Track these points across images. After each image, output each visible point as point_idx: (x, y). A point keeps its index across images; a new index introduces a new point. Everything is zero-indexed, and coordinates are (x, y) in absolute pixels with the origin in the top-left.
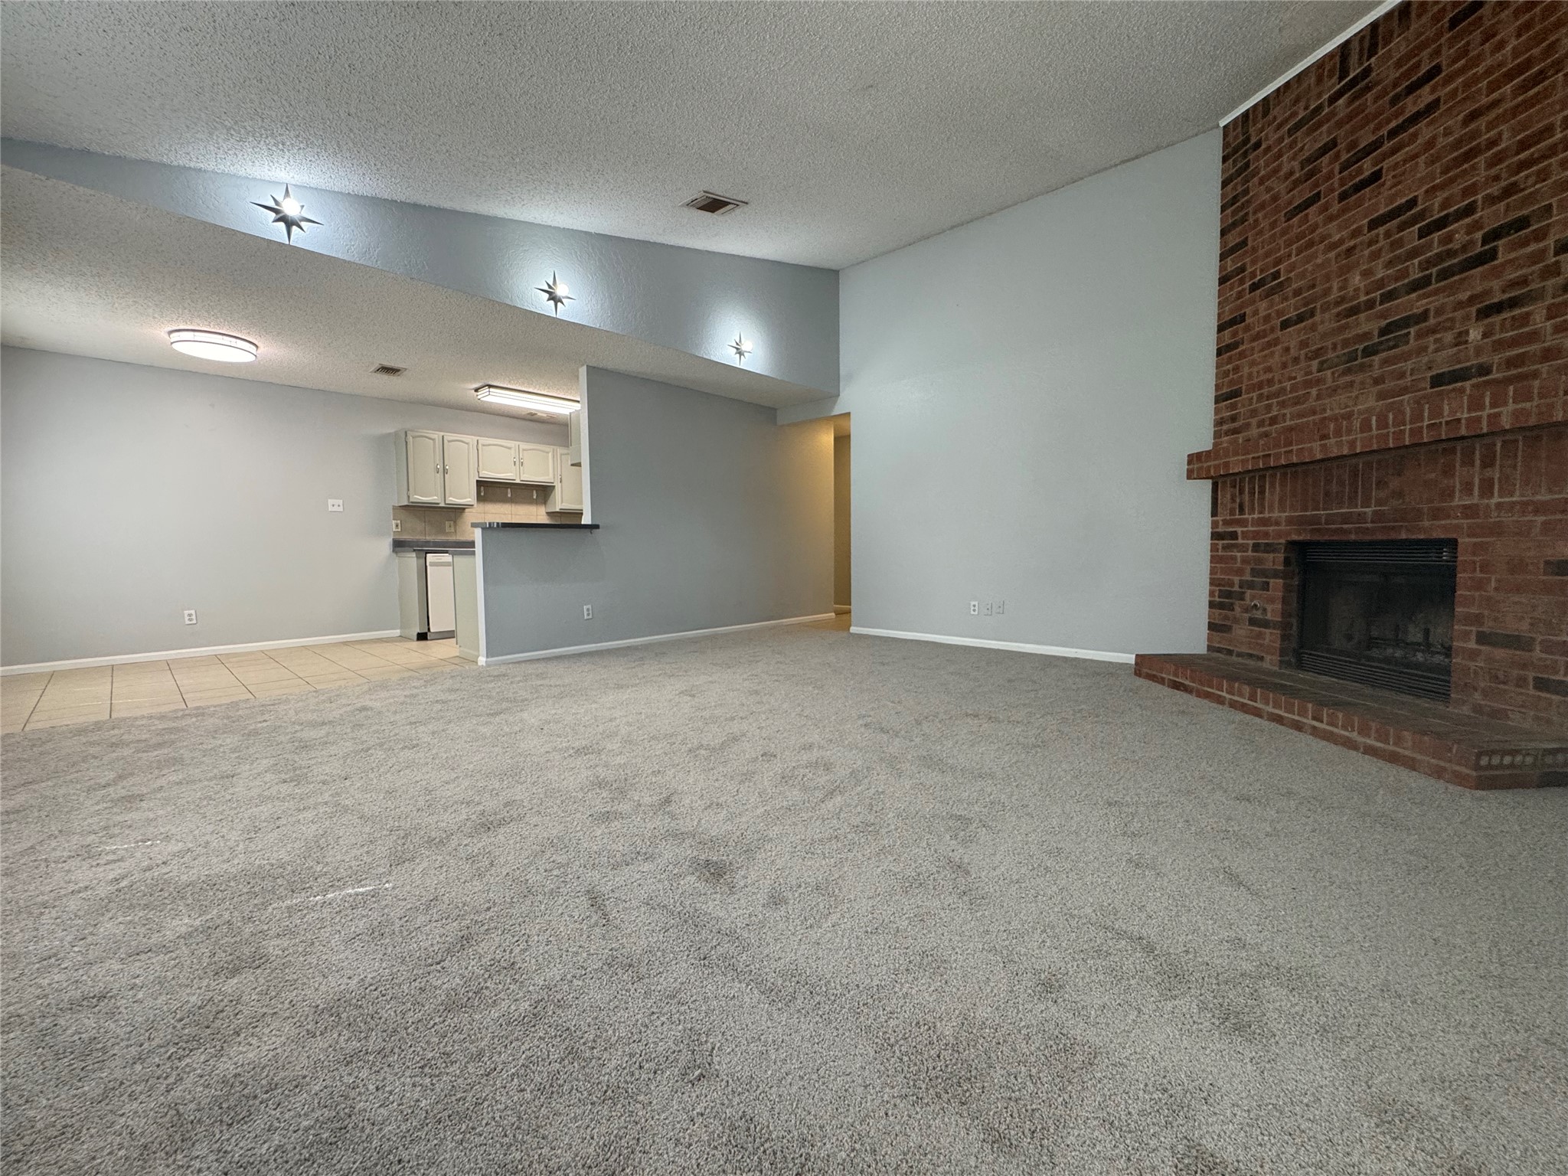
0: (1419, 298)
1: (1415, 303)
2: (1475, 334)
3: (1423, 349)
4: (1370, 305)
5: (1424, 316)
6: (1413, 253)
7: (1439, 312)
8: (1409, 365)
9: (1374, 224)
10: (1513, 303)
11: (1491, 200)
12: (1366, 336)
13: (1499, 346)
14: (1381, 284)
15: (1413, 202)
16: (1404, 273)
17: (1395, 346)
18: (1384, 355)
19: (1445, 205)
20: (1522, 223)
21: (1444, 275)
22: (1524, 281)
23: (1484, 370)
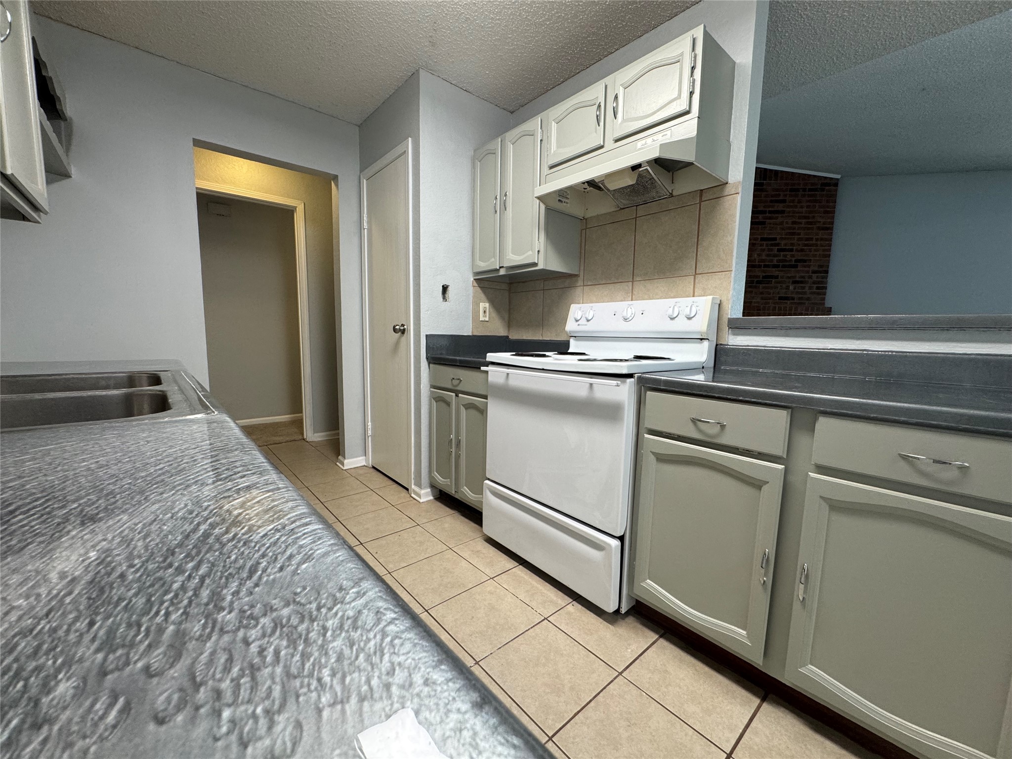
0: (776, 271)
1: (775, 272)
2: (791, 288)
3: (776, 288)
4: (760, 266)
5: (777, 277)
6: (775, 256)
7: (782, 277)
8: (772, 291)
9: (763, 239)
10: (802, 282)
11: (797, 251)
12: (757, 277)
13: (798, 293)
14: (763, 261)
15: (775, 239)
16: (772, 261)
17: (768, 284)
18: (764, 285)
19: (785, 245)
20: (805, 261)
21: (784, 266)
22: (803, 277)
23: (793, 299)
